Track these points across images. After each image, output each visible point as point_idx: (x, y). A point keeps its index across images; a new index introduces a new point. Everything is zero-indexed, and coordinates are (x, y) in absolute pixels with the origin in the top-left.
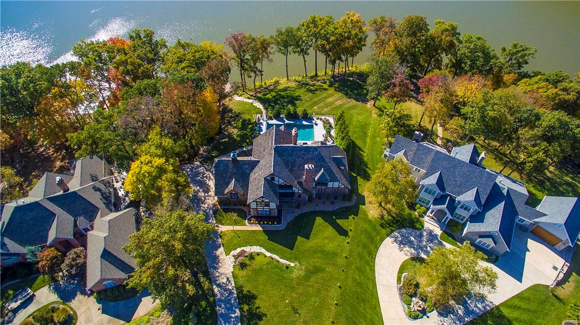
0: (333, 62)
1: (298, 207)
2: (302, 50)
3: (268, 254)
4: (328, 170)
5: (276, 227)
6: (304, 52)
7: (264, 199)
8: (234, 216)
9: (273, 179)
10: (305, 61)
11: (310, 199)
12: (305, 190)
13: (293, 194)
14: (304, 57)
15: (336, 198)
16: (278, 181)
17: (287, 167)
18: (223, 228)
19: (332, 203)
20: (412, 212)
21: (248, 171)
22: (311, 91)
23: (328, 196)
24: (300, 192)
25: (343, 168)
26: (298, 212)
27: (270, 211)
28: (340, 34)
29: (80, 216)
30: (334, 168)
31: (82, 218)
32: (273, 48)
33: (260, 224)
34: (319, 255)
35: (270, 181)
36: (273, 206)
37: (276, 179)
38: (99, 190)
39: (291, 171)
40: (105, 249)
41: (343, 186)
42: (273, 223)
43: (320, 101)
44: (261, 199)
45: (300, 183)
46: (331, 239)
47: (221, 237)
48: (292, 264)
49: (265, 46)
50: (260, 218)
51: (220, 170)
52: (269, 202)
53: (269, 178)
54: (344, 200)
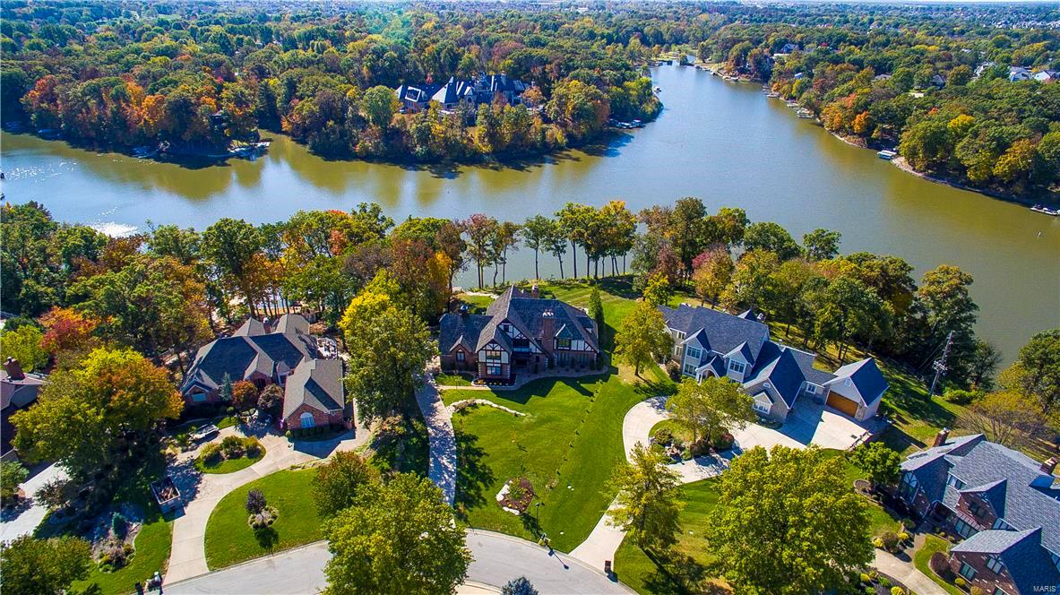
0: (596, 258)
1: (536, 372)
2: (558, 248)
3: (496, 406)
4: (571, 326)
5: (508, 387)
6: (559, 250)
7: (495, 346)
8: (459, 379)
9: (506, 329)
10: (561, 262)
11: (551, 366)
12: (545, 352)
13: (529, 354)
14: (559, 256)
15: (582, 367)
16: (515, 333)
17: (524, 322)
18: (441, 388)
19: (577, 371)
20: (677, 383)
21: (478, 328)
22: (566, 288)
23: (573, 364)
24: (538, 351)
25: (590, 330)
26: (534, 377)
27: (501, 367)
28: (602, 221)
29: (281, 360)
30: (579, 327)
31: (283, 363)
32: (520, 238)
33: (488, 385)
34: (556, 408)
35: (502, 331)
36: (505, 358)
37: (511, 328)
38: (304, 340)
39: (528, 326)
40: (310, 379)
41: (589, 349)
42: (504, 385)
43: (576, 296)
44: (492, 345)
45: (539, 342)
46: (571, 397)
47: (440, 393)
48: (523, 414)
49: (510, 230)
50: (488, 380)
51: (447, 326)
52: (501, 351)
53: (502, 327)
54: (592, 369)
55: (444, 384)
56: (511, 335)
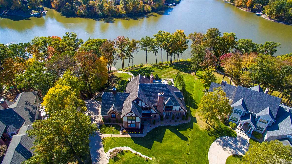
1: (154, 123)
2: (155, 50)
3: (134, 152)
4: (173, 98)
5: (140, 135)
6: (155, 51)
7: (132, 114)
8: (113, 129)
9: (138, 102)
10: (156, 56)
11: (162, 119)
12: (159, 112)
13: (150, 114)
14: (155, 53)
15: (178, 118)
16: (142, 104)
17: (147, 96)
18: (104, 136)
19: (176, 121)
21: (122, 100)
22: (160, 68)
23: (173, 117)
24: (155, 113)
25: (181, 99)
26: (154, 127)
27: (136, 124)
28: (175, 39)
29: (11, 125)
30: (176, 98)
31: (12, 126)
32: (139, 46)
33: (129, 133)
34: (169, 152)
36: (138, 119)
37: (140, 102)
38: (29, 110)
39: (149, 99)
40: (20, 144)
41: (182, 110)
42: (138, 133)
43: (165, 73)
44: (130, 114)
45: (155, 107)
46: (176, 142)
47: (103, 140)
48: (151, 159)
49: (135, 43)
50: (129, 130)
51: (105, 99)
52: (135, 117)
53: (135, 102)
54: (183, 119)
55: (105, 133)
56: (140, 105)
